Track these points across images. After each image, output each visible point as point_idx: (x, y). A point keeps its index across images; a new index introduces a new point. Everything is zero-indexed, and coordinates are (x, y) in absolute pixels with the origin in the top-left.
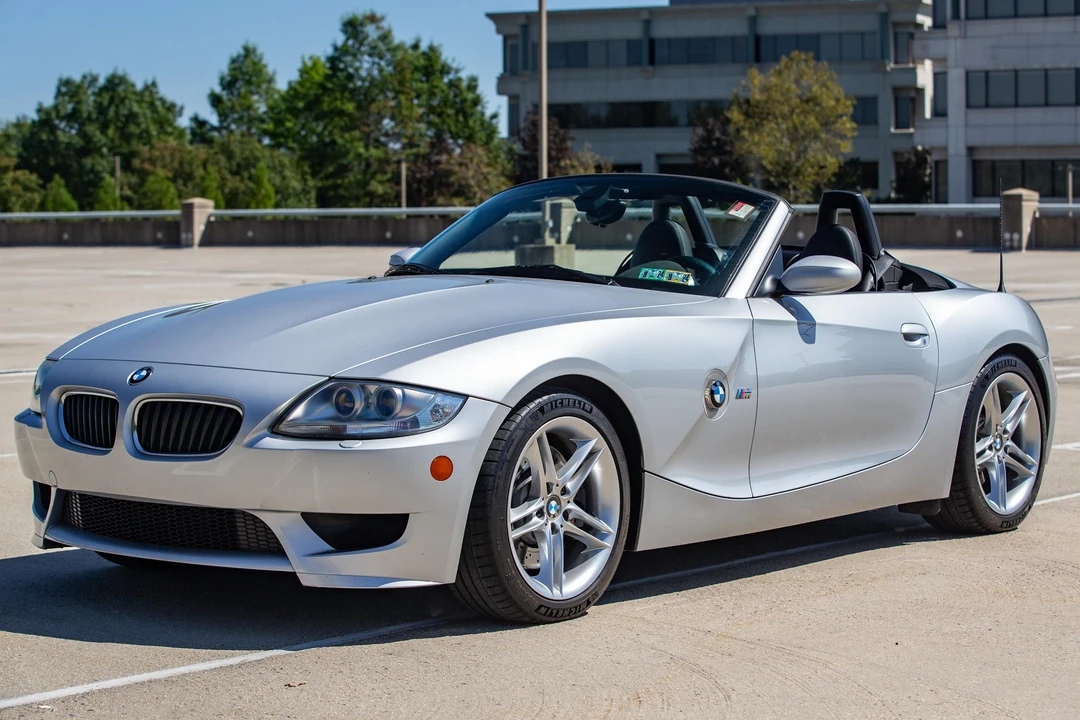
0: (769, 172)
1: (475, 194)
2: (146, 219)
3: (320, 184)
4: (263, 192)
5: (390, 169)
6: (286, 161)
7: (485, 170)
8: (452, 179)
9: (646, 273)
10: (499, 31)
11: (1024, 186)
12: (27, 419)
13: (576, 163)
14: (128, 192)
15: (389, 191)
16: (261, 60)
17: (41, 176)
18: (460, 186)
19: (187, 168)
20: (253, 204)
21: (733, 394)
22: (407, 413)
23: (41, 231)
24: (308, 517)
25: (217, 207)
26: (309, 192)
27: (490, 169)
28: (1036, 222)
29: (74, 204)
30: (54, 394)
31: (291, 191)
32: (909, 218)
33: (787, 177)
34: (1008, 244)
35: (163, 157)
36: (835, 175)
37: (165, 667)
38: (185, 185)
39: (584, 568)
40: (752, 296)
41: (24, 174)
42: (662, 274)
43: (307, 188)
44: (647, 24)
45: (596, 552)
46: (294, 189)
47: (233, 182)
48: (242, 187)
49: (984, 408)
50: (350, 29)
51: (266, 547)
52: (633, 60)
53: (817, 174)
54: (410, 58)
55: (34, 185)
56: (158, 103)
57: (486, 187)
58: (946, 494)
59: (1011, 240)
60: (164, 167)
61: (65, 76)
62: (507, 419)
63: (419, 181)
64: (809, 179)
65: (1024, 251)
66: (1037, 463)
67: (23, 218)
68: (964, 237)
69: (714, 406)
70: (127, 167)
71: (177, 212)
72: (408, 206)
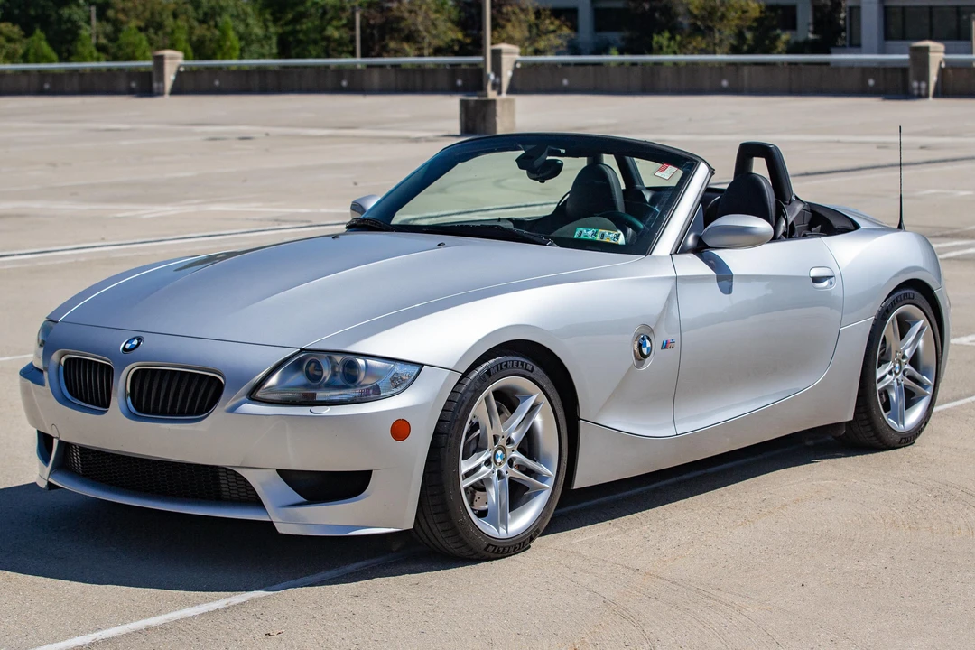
0: (695, 17)
1: (424, 38)
2: (121, 70)
3: (280, 30)
4: (229, 43)
5: (345, 16)
6: (249, 10)
7: (433, 16)
8: (402, 25)
9: (581, 233)
11: (931, 38)
12: (31, 373)
13: (517, 10)
14: (103, 41)
15: (345, 36)
17: (23, 28)
18: (410, 31)
19: (158, 18)
20: (219, 56)
21: (659, 345)
22: (370, 381)
23: (24, 81)
24: (283, 474)
25: (186, 58)
26: (270, 38)
27: (438, 15)
28: (942, 72)
29: (54, 56)
30: (55, 357)
31: (253, 37)
32: (825, 67)
33: (712, 21)
34: (916, 92)
35: (135, 7)
36: (756, 20)
37: (159, 612)
38: (156, 33)
39: (528, 508)
40: (676, 253)
41: (7, 26)
42: (595, 234)
43: (268, 34)
45: (537, 493)
46: (256, 35)
47: (200, 31)
48: (208, 34)
49: (884, 337)
51: (246, 498)
53: (740, 18)
55: (15, 36)
57: (434, 32)
58: (850, 417)
59: (919, 88)
60: (137, 17)
62: (458, 382)
63: (373, 27)
64: (733, 23)
65: (931, 99)
66: (933, 384)
67: (7, 70)
68: (876, 84)
69: (641, 357)
70: (102, 16)
71: (149, 63)
72: (364, 55)
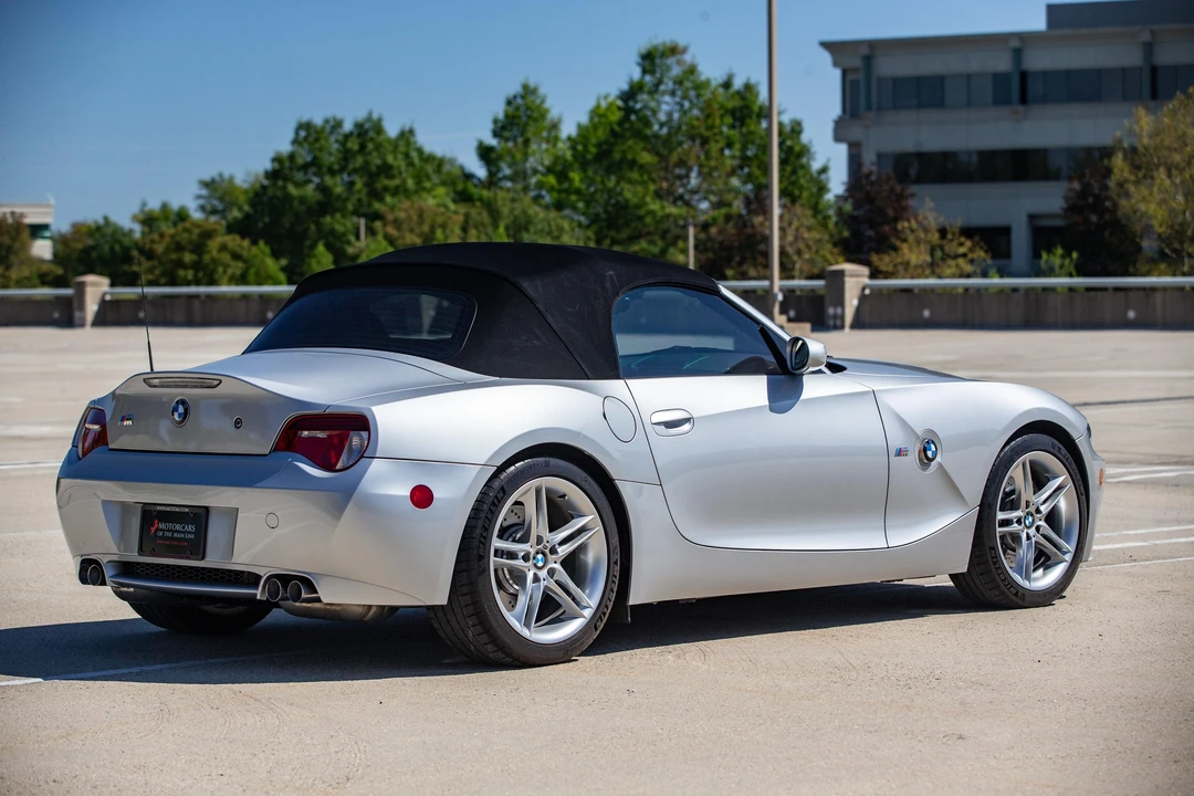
0: (1160, 238)
6: (565, 224)
7: (806, 235)
10: (835, 64)
13: (916, 227)
16: (543, 102)
27: (813, 234)
29: (282, 276)
41: (234, 240)
44: (1018, 54)
50: (647, 63)
52: (1001, 99)
54: (720, 99)
55: (244, 252)
56: (414, 154)
61: (305, 119)
67: (233, 292)
